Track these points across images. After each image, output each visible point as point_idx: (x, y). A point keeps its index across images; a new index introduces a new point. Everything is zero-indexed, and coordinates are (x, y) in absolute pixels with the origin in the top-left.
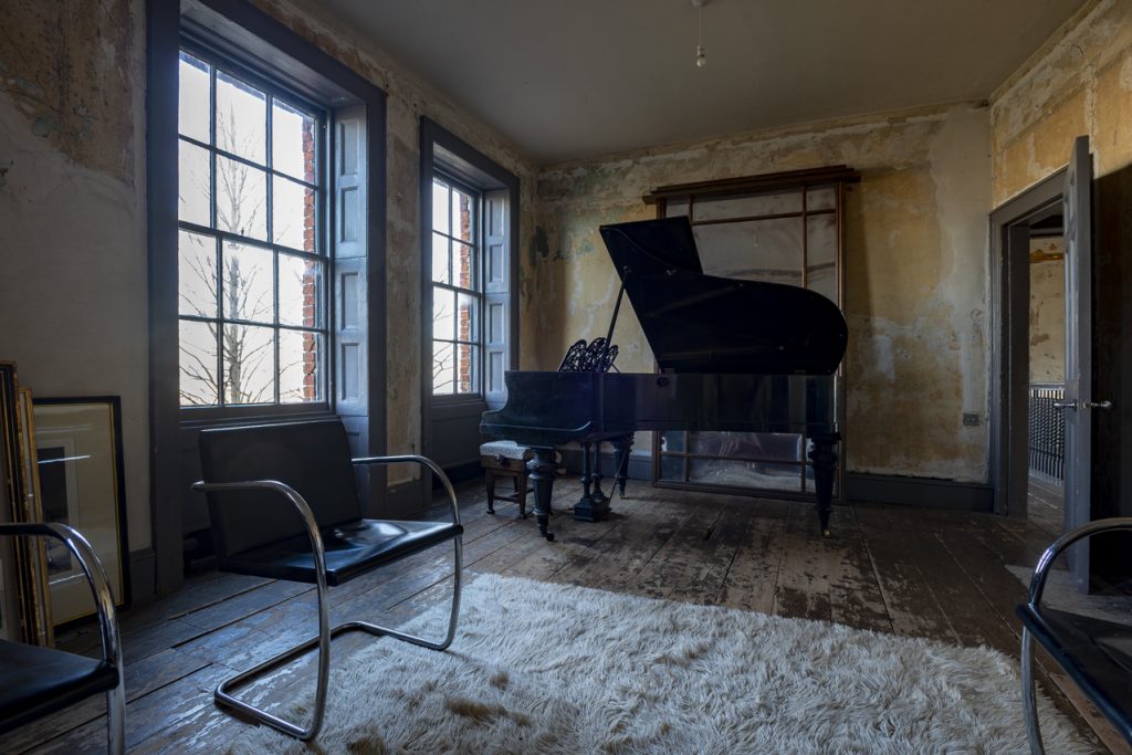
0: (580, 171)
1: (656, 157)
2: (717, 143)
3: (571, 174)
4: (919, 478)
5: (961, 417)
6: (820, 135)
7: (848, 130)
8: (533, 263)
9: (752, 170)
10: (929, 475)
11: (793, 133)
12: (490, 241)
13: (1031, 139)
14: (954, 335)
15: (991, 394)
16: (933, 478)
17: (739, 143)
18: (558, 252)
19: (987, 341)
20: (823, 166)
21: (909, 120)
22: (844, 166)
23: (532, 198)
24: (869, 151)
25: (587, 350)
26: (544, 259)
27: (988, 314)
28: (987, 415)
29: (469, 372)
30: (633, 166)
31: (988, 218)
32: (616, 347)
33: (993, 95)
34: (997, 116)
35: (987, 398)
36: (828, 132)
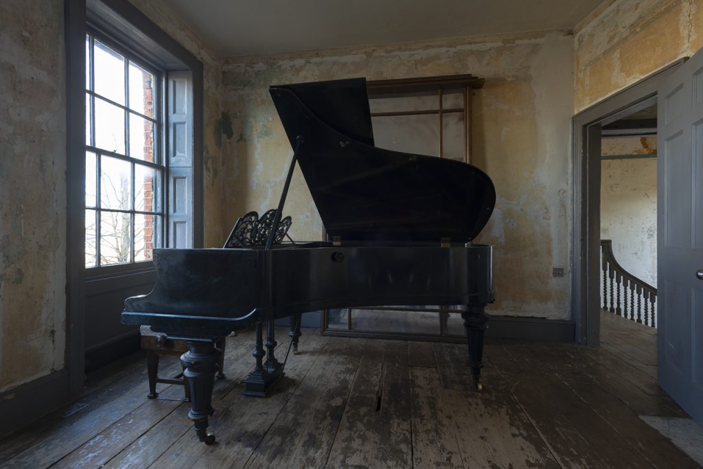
0: (260, 66)
1: (324, 59)
2: (374, 50)
3: (252, 67)
4: (522, 317)
5: (552, 270)
6: (453, 50)
7: (474, 47)
8: (219, 143)
9: (401, 74)
10: (529, 315)
11: (432, 47)
12: (173, 118)
13: (617, 55)
14: (546, 208)
15: (572, 252)
16: (532, 317)
17: (391, 51)
18: (241, 135)
19: (569, 213)
20: (454, 74)
21: (518, 42)
22: (470, 75)
23: (217, 85)
24: (487, 65)
25: (259, 222)
26: (228, 141)
27: (570, 192)
28: (569, 268)
29: (153, 240)
30: (305, 65)
31: (571, 120)
32: (289, 218)
33: (577, 26)
34: (580, 42)
35: (569, 255)
36: (458, 48)
